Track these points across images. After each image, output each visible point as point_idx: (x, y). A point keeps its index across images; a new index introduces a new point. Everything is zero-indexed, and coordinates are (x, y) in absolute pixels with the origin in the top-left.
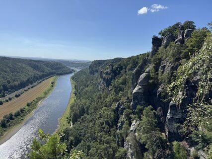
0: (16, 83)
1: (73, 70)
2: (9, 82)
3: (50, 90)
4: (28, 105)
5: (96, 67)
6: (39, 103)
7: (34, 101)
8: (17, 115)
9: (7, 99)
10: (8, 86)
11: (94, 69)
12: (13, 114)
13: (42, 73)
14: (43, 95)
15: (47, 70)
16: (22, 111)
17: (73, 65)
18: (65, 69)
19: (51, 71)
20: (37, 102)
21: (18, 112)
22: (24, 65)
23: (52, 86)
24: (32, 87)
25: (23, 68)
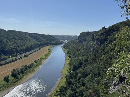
0: (24, 48)
1: (62, 42)
2: (18, 46)
3: (48, 54)
4: (35, 62)
5: (84, 37)
6: (43, 61)
7: (39, 60)
8: (30, 67)
9: (20, 57)
10: (18, 49)
11: (83, 39)
12: (28, 65)
13: (40, 42)
14: (44, 57)
15: (44, 41)
16: (32, 65)
17: (62, 38)
18: (56, 41)
19: (47, 41)
20: (41, 61)
21: (30, 65)
22: (27, 36)
23: (49, 52)
24: (35, 52)
25: (27, 38)
